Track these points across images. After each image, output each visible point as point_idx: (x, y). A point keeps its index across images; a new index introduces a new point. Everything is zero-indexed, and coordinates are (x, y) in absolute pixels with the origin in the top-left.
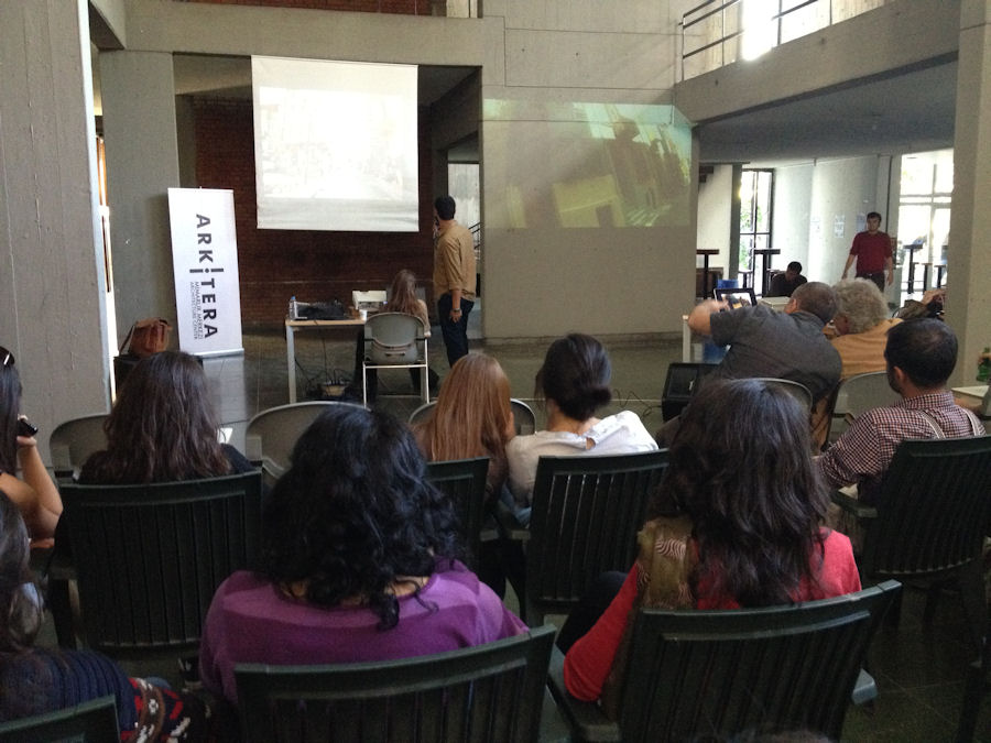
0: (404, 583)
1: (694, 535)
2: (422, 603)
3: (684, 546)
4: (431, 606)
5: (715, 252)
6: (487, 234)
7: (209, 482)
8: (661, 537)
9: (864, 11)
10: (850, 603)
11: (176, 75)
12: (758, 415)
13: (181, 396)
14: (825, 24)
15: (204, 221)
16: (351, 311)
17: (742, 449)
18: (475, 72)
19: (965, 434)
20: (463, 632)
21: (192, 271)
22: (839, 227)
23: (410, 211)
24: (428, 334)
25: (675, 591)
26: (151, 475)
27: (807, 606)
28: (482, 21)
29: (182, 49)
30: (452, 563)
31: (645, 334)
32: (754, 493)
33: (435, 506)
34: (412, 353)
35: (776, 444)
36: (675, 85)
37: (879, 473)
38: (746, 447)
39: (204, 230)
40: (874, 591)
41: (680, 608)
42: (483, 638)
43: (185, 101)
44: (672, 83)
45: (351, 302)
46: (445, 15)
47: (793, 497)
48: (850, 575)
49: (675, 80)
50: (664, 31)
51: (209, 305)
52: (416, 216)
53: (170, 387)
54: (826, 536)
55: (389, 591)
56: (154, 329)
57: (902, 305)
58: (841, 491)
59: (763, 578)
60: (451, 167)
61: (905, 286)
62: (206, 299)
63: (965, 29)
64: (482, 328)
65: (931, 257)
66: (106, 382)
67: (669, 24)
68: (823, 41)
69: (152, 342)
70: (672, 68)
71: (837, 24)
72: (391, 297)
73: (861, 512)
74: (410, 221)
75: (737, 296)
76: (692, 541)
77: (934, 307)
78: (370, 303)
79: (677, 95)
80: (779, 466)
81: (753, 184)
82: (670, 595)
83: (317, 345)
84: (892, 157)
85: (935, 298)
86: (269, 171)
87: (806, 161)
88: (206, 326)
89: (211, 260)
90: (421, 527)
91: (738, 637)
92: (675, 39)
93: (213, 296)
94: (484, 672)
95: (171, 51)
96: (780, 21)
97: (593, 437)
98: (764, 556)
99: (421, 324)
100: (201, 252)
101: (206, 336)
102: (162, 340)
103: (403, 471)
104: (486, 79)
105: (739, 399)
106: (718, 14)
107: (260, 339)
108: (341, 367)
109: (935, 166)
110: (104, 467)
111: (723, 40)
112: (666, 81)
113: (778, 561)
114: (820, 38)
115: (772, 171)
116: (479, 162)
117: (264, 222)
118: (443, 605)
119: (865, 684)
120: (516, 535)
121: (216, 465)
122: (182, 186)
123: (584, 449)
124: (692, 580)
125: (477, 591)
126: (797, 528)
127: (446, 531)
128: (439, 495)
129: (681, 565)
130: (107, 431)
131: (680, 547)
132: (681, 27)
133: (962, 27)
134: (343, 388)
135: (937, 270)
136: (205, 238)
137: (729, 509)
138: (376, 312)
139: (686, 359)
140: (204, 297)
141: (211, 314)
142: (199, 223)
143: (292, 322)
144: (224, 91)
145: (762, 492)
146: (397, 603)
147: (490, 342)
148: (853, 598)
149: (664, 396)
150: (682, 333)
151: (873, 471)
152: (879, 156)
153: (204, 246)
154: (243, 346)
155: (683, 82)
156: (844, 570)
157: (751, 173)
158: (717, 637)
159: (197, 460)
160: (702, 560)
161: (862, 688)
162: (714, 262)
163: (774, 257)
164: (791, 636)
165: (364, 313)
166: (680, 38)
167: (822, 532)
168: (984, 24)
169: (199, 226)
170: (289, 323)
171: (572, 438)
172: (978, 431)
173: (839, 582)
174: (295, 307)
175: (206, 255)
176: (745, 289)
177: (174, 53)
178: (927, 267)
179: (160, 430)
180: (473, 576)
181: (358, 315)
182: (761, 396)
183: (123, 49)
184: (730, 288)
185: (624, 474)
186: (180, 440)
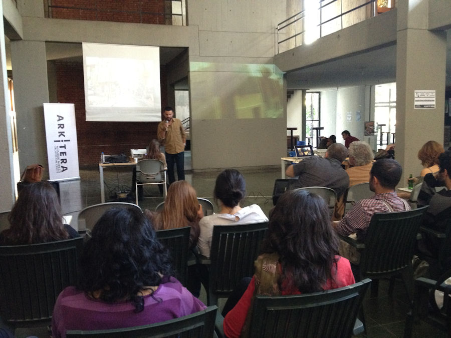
0: (147, 289)
1: (280, 261)
2: (155, 299)
3: (275, 267)
4: (159, 300)
5: (295, 129)
6: (193, 122)
7: (59, 243)
8: (265, 262)
9: (357, 22)
10: (349, 290)
11: (47, 51)
12: (306, 206)
13: (45, 202)
14: (340, 28)
15: (60, 118)
16: (130, 158)
17: (300, 222)
18: (185, 50)
19: (401, 210)
20: (175, 312)
21: (55, 141)
22: (349, 117)
23: (158, 112)
24: (166, 168)
25: (271, 287)
26: (31, 240)
27: (330, 292)
28: (188, 27)
29: (50, 40)
30: (169, 278)
31: (266, 166)
32: (306, 241)
33: (160, 252)
34: (159, 177)
35: (314, 219)
36: (275, 55)
37: (365, 228)
38: (301, 220)
39: (61, 122)
40: (360, 284)
41: (274, 295)
42: (185, 314)
43: (51, 63)
44: (274, 55)
45: (130, 154)
46: (172, 24)
47: (323, 242)
48: (350, 276)
49: (275, 53)
50: (270, 32)
51: (63, 157)
52: (160, 114)
53: (39, 198)
54: (338, 259)
55: (140, 294)
56: (36, 170)
57: (377, 151)
58: (349, 236)
59: (310, 280)
60: (176, 92)
61: (378, 142)
62: (62, 154)
63: (399, 31)
64: (192, 165)
65: (390, 129)
66: (13, 195)
67: (272, 29)
68: (339, 36)
69: (35, 176)
70: (274, 48)
71: (344, 29)
72: (149, 152)
73: (358, 246)
74: (158, 117)
75: (306, 148)
76: (279, 264)
77: (390, 153)
78: (139, 155)
79: (277, 60)
80: (316, 229)
81: (311, 98)
82: (270, 290)
83: (114, 174)
84: (371, 86)
85: (391, 148)
86: (91, 95)
87: (333, 88)
88: (62, 167)
89: (64, 136)
90: (155, 262)
91: (300, 307)
92: (275, 36)
93: (65, 153)
94: (185, 329)
95: (45, 40)
96: (321, 27)
97: (239, 216)
98: (311, 270)
99: (163, 164)
100: (59, 133)
101: (62, 171)
102: (40, 174)
103: (146, 237)
104: (191, 53)
105: (298, 199)
106: (293, 24)
107: (88, 172)
108: (126, 185)
109: (390, 90)
110: (9, 237)
111: (296, 36)
112: (271, 54)
113: (317, 272)
114: (338, 35)
115: (319, 92)
116: (189, 89)
117: (89, 118)
118: (165, 299)
119: (359, 325)
120: (204, 262)
121: (62, 234)
122: (50, 102)
123: (234, 221)
124: (279, 282)
125: (180, 291)
126: (324, 256)
127: (166, 263)
128: (162, 247)
129: (274, 276)
130: (10, 220)
131: (273, 267)
132: (277, 30)
133: (398, 30)
134: (126, 194)
135: (392, 135)
136: (61, 126)
137: (295, 249)
138: (142, 159)
139: (283, 177)
140: (61, 153)
141: (64, 161)
142: (58, 119)
143: (102, 164)
144: (70, 58)
145: (309, 241)
146: (143, 299)
147: (196, 171)
148: (351, 287)
149: (274, 194)
150: (281, 165)
151: (362, 227)
152: (365, 85)
153: (61, 130)
154: (80, 176)
155: (278, 54)
156: (347, 275)
157: (310, 94)
158: (290, 308)
159: (53, 232)
160: (283, 273)
161: (358, 327)
162: (295, 133)
163: (321, 131)
164: (324, 306)
165: (136, 159)
166: (276, 35)
167: (336, 258)
168: (406, 29)
169: (58, 120)
170: (101, 165)
171: (228, 216)
172: (408, 209)
173: (344, 280)
174: (104, 157)
175: (62, 134)
176: (309, 146)
177: (46, 42)
178: (388, 134)
179: (35, 218)
180: (179, 284)
181: (134, 160)
182: (307, 198)
183: (21, 39)
184: (302, 145)
185: (252, 232)
186: (45, 223)
